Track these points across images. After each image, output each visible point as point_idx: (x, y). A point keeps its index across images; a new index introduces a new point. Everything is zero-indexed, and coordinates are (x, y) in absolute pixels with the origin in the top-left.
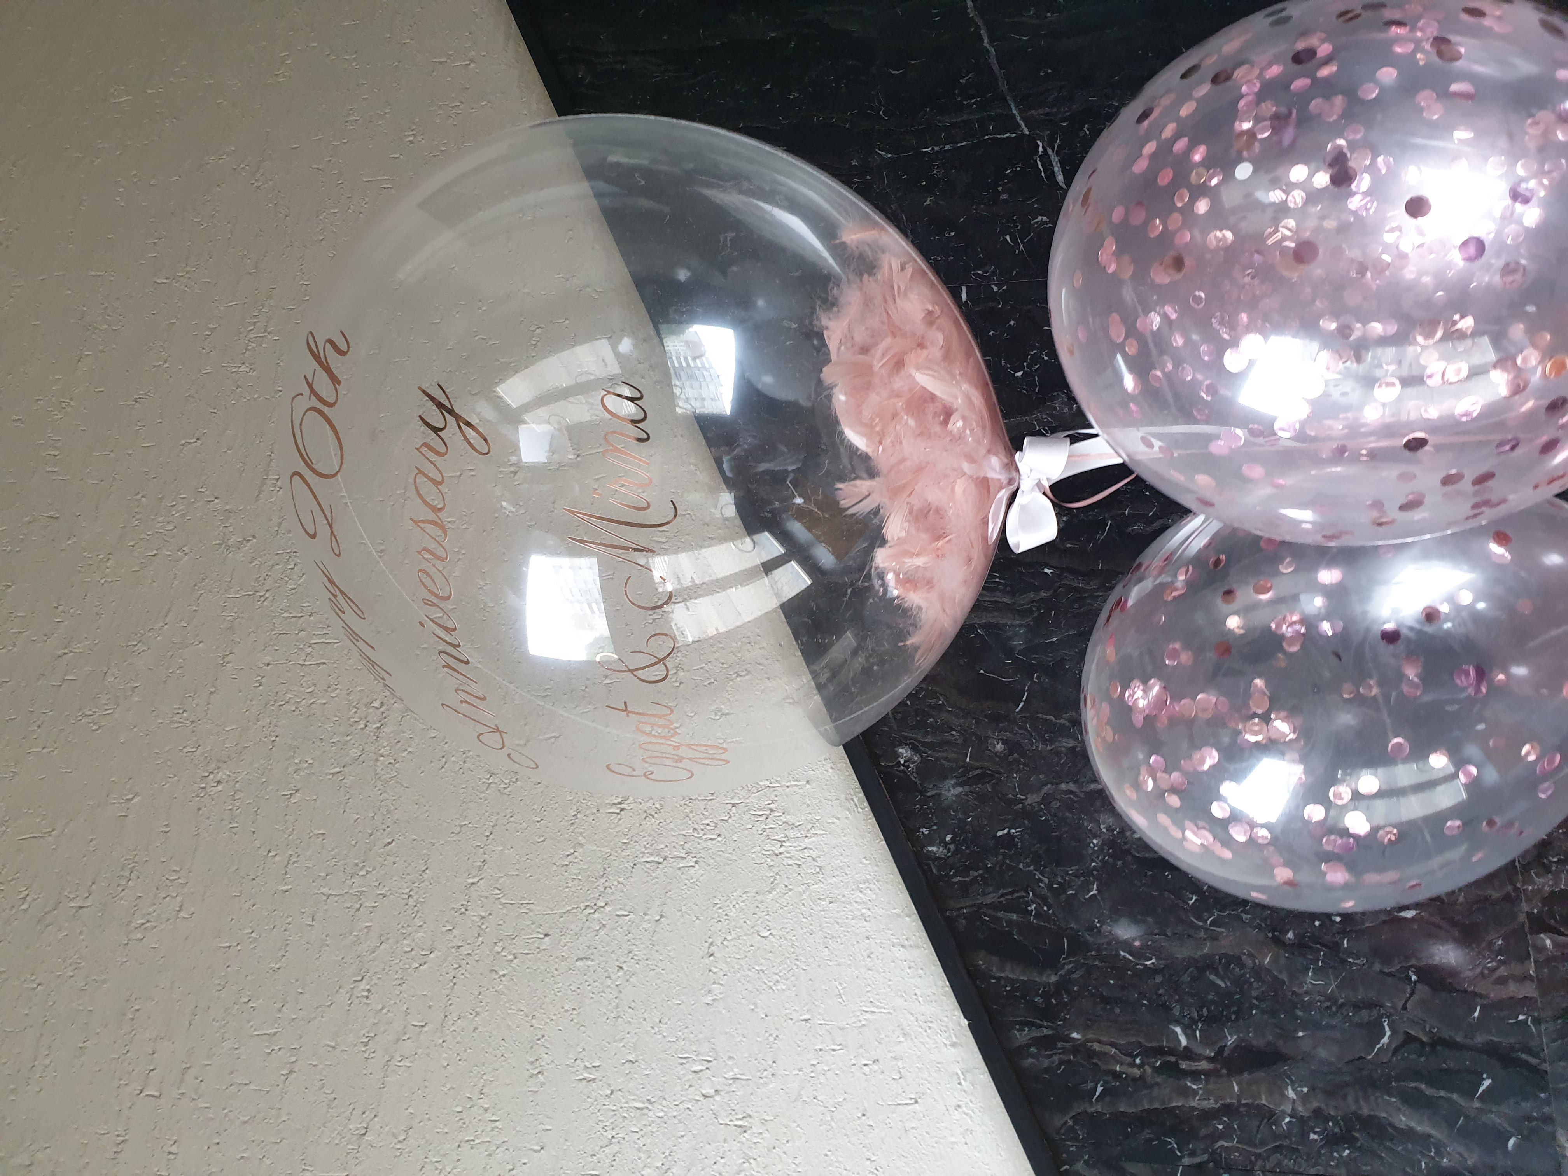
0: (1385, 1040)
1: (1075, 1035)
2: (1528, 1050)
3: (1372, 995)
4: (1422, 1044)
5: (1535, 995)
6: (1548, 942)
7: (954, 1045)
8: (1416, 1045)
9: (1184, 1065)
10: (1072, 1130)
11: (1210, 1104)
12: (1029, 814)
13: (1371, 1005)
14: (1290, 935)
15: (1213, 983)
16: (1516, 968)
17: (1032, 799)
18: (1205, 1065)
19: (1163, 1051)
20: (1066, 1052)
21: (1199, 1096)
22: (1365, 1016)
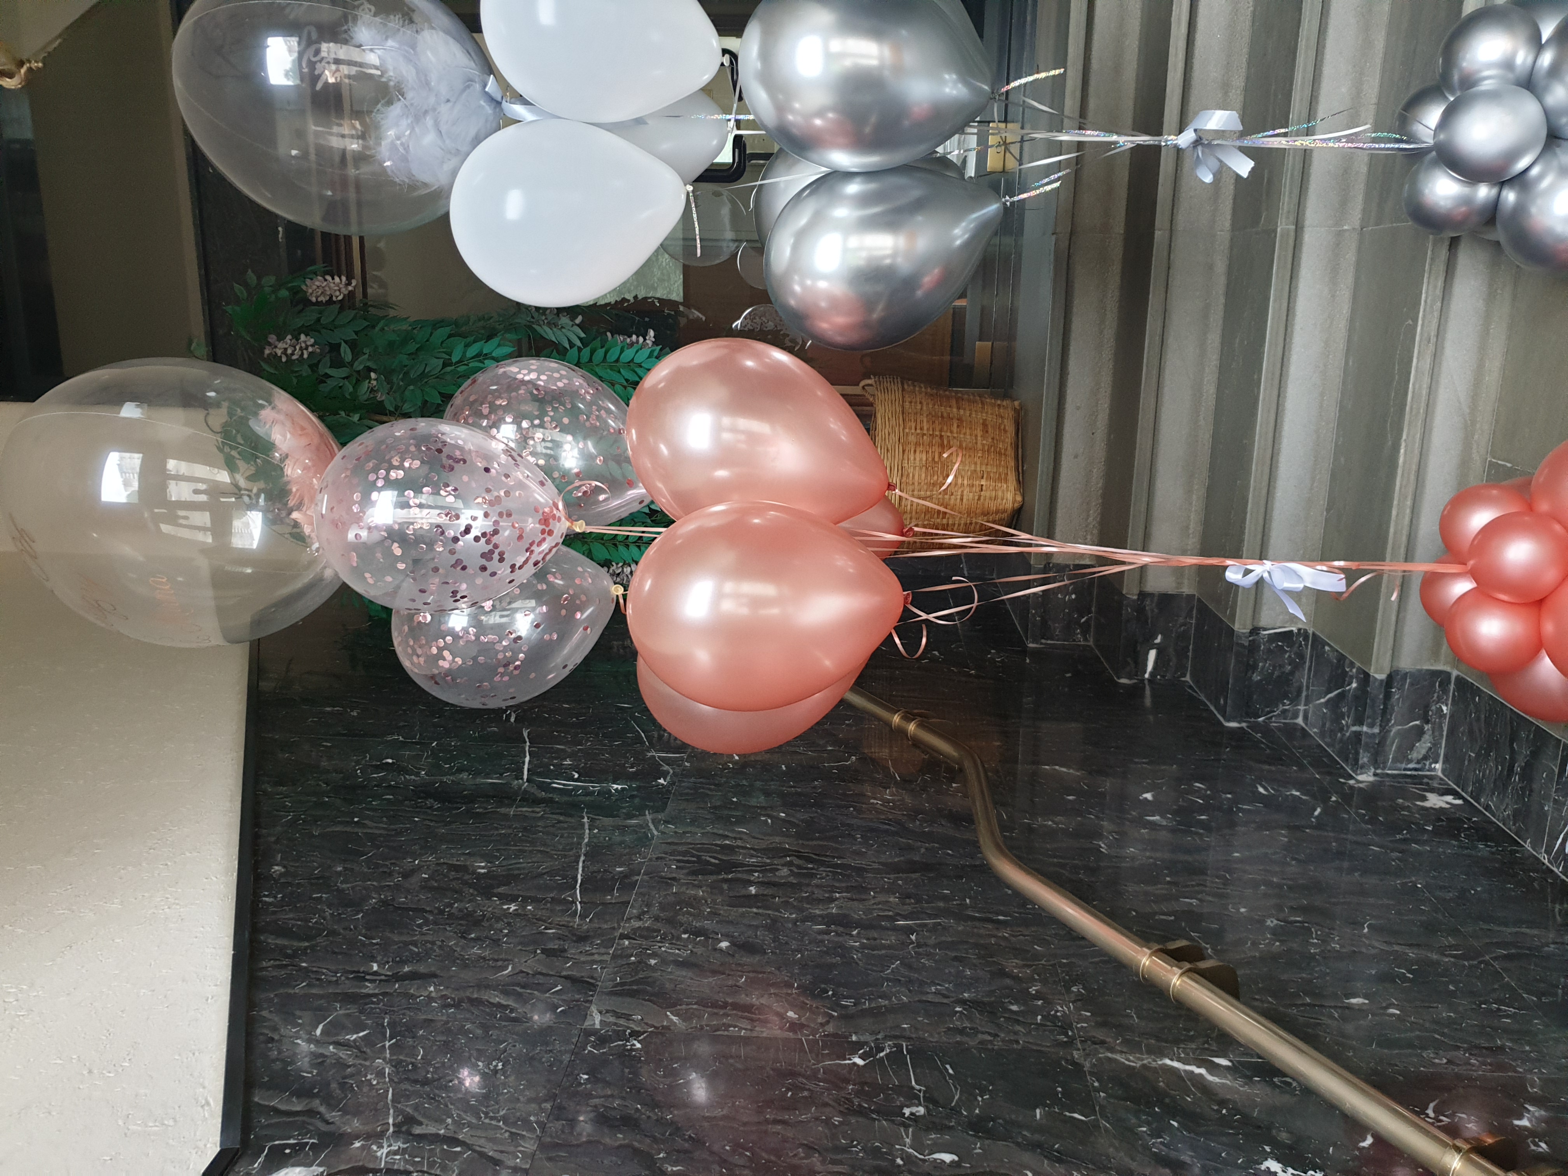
0: (506, 972)
1: (304, 965)
2: (592, 978)
3: (509, 958)
4: (528, 974)
5: (608, 959)
6: (627, 943)
7: (216, 985)
8: (524, 974)
9: (368, 977)
10: (273, 999)
11: (376, 991)
12: (339, 891)
13: (507, 960)
14: (473, 936)
15: (411, 950)
16: (603, 950)
17: (344, 886)
18: (383, 977)
19: (359, 972)
20: (292, 970)
21: (369, 988)
22: (500, 963)
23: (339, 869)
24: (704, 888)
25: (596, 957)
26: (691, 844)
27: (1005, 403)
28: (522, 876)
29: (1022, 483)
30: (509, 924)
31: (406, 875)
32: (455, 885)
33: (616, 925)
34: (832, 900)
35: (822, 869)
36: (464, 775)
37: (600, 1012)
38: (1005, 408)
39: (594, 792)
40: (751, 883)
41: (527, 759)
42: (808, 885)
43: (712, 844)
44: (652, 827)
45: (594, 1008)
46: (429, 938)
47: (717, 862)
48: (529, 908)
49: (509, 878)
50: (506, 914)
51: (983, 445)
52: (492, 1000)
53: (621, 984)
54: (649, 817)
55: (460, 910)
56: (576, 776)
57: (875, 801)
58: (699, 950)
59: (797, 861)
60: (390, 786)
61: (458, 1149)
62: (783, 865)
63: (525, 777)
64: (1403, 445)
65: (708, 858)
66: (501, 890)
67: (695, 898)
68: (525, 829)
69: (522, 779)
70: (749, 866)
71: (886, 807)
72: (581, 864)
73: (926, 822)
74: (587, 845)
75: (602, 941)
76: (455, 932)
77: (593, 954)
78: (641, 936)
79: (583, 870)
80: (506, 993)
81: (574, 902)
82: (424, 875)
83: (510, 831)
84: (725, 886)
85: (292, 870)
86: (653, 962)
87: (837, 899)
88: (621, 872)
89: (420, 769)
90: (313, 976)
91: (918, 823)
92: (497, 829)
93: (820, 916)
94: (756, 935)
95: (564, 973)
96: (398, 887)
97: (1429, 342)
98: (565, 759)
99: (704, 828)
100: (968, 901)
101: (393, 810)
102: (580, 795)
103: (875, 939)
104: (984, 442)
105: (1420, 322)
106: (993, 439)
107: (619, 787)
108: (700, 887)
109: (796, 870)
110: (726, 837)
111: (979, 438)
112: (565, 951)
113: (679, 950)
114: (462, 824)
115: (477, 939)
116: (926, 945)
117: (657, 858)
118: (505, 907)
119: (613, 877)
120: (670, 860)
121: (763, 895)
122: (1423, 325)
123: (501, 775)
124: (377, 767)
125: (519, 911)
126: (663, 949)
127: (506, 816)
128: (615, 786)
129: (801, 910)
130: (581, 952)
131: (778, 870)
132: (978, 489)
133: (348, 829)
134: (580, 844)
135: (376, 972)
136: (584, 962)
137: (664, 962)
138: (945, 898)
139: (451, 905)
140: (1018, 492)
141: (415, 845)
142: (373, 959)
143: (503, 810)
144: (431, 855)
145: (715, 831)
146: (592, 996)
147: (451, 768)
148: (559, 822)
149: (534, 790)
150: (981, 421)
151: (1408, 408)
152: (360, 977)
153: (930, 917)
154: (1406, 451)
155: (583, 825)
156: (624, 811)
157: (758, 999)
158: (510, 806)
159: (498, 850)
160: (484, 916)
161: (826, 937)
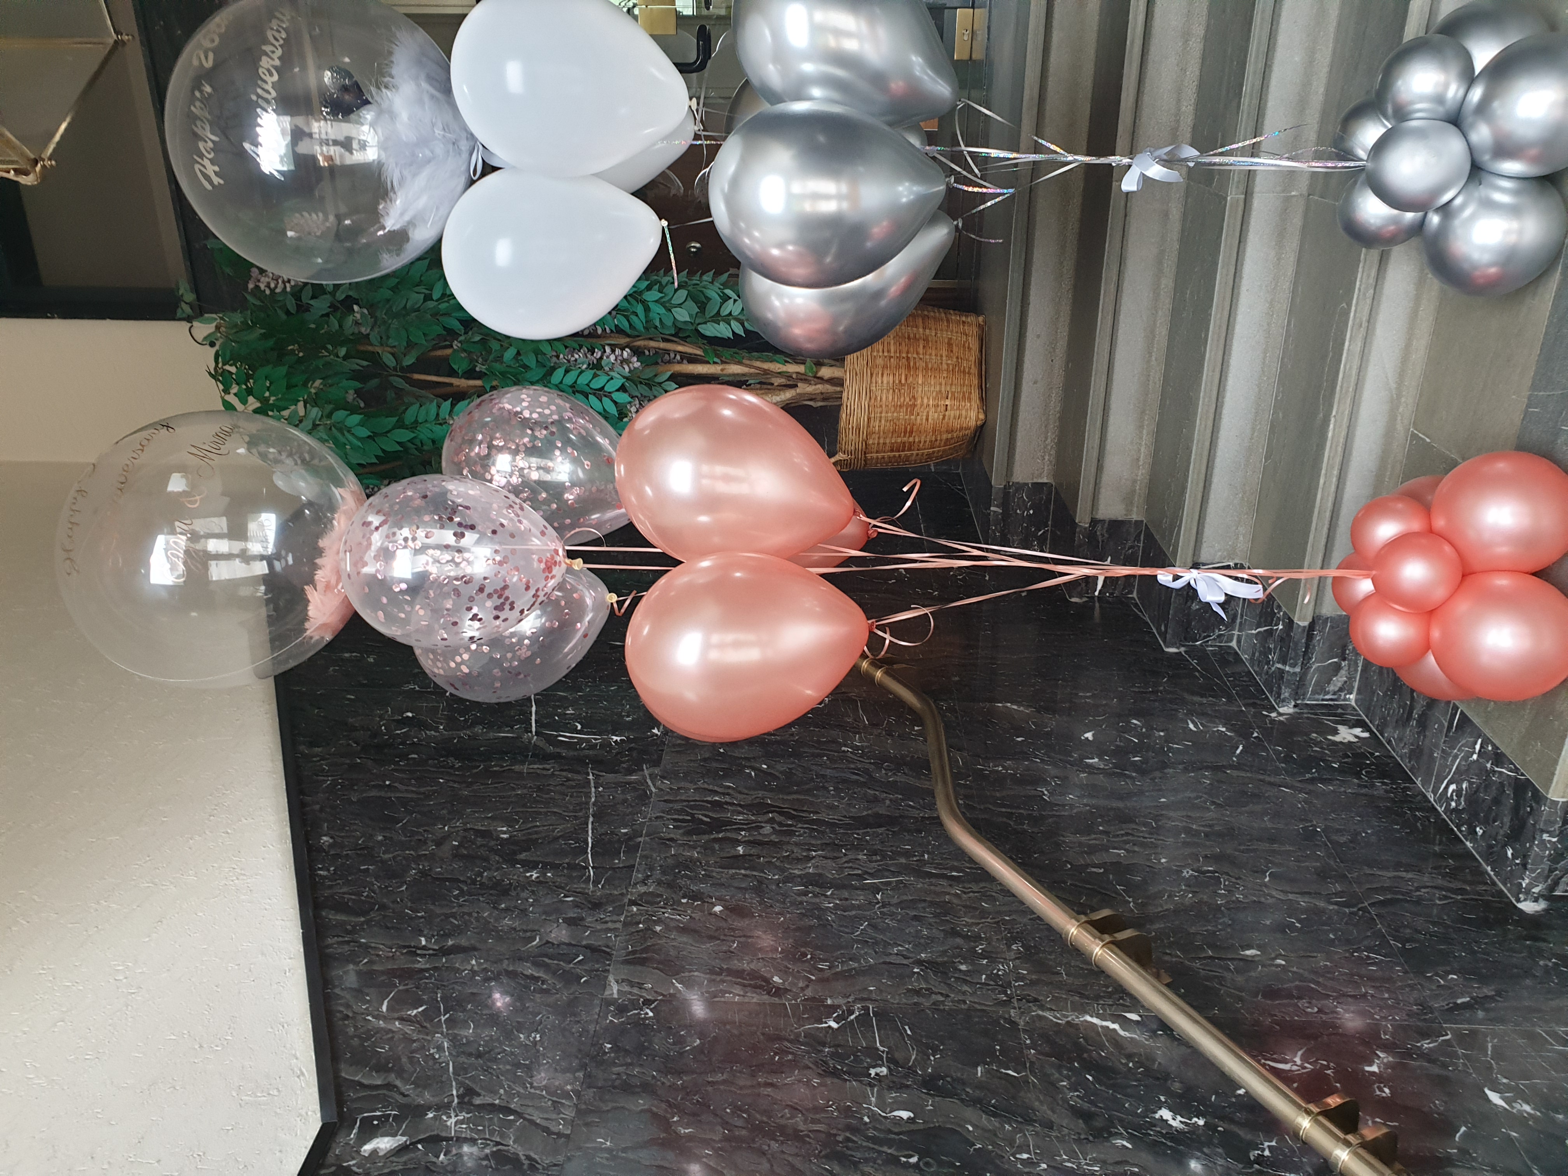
0: (534, 943)
1: (363, 940)
2: (608, 947)
3: (536, 928)
4: (553, 944)
5: (621, 927)
6: (635, 909)
8: (550, 945)
9: (419, 952)
11: (428, 966)
12: (383, 862)
13: (534, 930)
14: (503, 906)
15: (452, 922)
16: (615, 918)
17: (387, 856)
18: (431, 952)
19: (410, 947)
20: (354, 946)
21: (422, 963)
22: (528, 934)
23: (380, 838)
24: (698, 849)
25: (610, 925)
26: (685, 801)
27: (969, 320)
28: (540, 841)
29: (986, 400)
30: (533, 892)
31: (439, 843)
32: (483, 852)
33: (624, 891)
34: (809, 859)
35: (800, 825)
36: (478, 729)
37: (617, 982)
38: (970, 325)
39: (597, 744)
40: (738, 842)
41: (534, 709)
42: (788, 843)
43: (703, 801)
44: (650, 783)
45: (611, 978)
46: (466, 910)
47: (708, 820)
48: (549, 875)
49: (528, 844)
50: (529, 881)
51: (948, 365)
52: (525, 973)
53: (633, 952)
54: (646, 772)
55: (490, 879)
56: (579, 727)
57: (846, 749)
58: (697, 915)
59: (779, 818)
60: (414, 743)
61: (512, 1117)
62: (766, 822)
63: (534, 729)
64: (1333, 420)
65: (700, 817)
66: (523, 856)
67: (691, 859)
68: (539, 789)
69: (531, 732)
70: (736, 824)
71: (855, 754)
72: (590, 826)
73: (891, 770)
74: (594, 804)
75: (614, 908)
76: (488, 903)
77: (606, 922)
78: (647, 902)
79: (593, 832)
80: (536, 964)
81: (586, 868)
82: (454, 843)
83: (525, 791)
84: (717, 846)
85: (339, 840)
86: (658, 928)
87: (814, 857)
88: (626, 834)
89: (437, 723)
90: (372, 952)
91: (884, 772)
92: (513, 789)
93: (799, 876)
94: (745, 898)
95: (584, 943)
96: (432, 857)
97: (1361, 326)
98: (567, 708)
99: (696, 784)
100: (926, 856)
101: (419, 771)
102: (584, 749)
103: (846, 899)
104: (949, 362)
105: (1353, 308)
106: (957, 358)
107: (619, 739)
108: (694, 848)
109: (777, 828)
110: (716, 793)
111: (944, 358)
112: (582, 919)
113: (680, 915)
114: (482, 784)
115: (507, 910)
116: (889, 904)
117: (657, 818)
118: (528, 874)
119: (619, 839)
120: (668, 819)
121: (750, 855)
122: (1356, 311)
123: (512, 728)
124: (398, 721)
125: (541, 879)
126: (666, 915)
127: (521, 773)
128: (615, 738)
129: (782, 870)
130: (597, 920)
131: (762, 827)
132: (943, 408)
133: (383, 794)
134: (587, 803)
135: (424, 946)
136: (599, 931)
137: (668, 928)
138: (907, 854)
139: (480, 874)
140: (981, 410)
141: (443, 809)
142: (420, 933)
143: (517, 768)
144: (458, 820)
145: (706, 786)
146: (609, 965)
147: (466, 721)
148: (568, 780)
149: (542, 743)
150: (946, 341)
151: (1338, 388)
152: (413, 952)
153: (894, 874)
154: (1335, 426)
155: (589, 781)
156: (624, 765)
157: (748, 963)
158: (522, 763)
159: (517, 813)
160: (511, 884)
161: (804, 898)
